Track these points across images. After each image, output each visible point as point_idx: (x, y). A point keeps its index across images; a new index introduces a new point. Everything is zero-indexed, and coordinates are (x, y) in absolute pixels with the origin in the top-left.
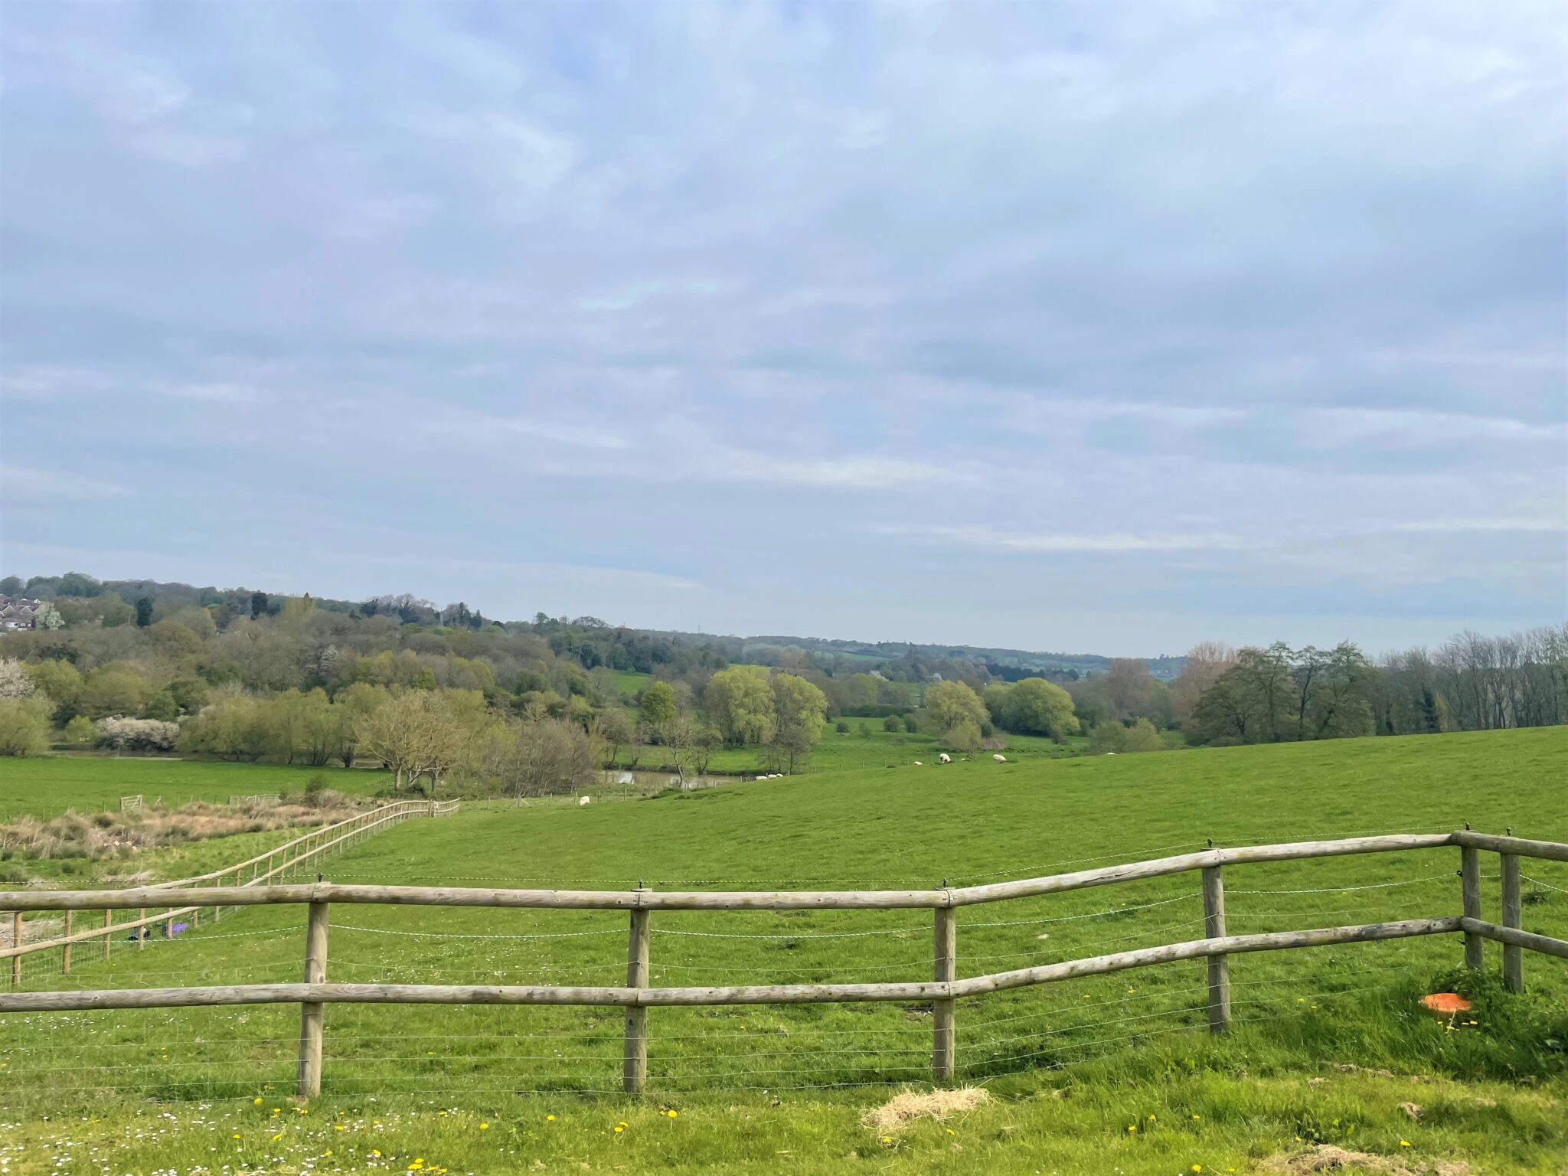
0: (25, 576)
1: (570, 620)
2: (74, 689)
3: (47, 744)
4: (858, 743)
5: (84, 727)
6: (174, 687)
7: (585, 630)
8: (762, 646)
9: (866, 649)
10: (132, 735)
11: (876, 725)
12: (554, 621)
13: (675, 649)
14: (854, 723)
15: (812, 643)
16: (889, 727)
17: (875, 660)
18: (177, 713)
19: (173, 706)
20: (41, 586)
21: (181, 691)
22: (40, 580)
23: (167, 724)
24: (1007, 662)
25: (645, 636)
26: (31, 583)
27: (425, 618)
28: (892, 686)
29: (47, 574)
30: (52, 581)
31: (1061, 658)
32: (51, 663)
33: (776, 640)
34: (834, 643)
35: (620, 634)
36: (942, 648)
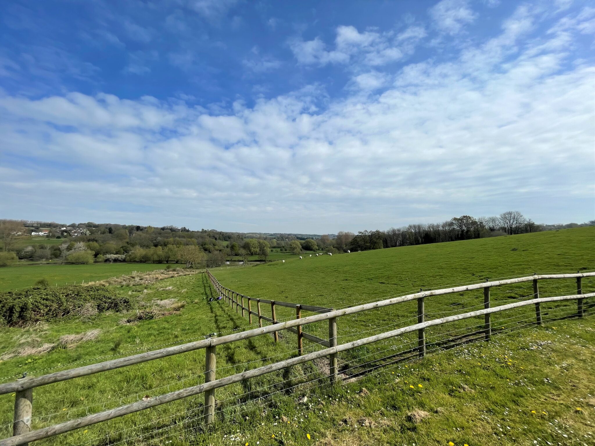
0: (77, 223)
1: (209, 230)
2: (97, 248)
3: (93, 261)
4: (276, 254)
5: (101, 257)
6: (122, 247)
7: (213, 232)
8: (250, 235)
9: (271, 235)
10: (114, 258)
11: (279, 250)
12: (206, 231)
13: (233, 236)
14: (274, 250)
15: (260, 234)
16: (281, 250)
17: (274, 237)
18: (124, 253)
19: (123, 252)
20: (82, 225)
21: (124, 248)
22: (81, 224)
23: (122, 256)
24: (299, 236)
25: (226, 233)
26: (79, 225)
27: (177, 231)
28: (279, 242)
29: (83, 223)
30: (84, 224)
31: (310, 235)
32: (91, 243)
33: (253, 233)
34: (264, 234)
35: (221, 233)
36: (286, 234)
